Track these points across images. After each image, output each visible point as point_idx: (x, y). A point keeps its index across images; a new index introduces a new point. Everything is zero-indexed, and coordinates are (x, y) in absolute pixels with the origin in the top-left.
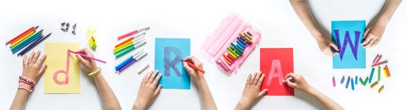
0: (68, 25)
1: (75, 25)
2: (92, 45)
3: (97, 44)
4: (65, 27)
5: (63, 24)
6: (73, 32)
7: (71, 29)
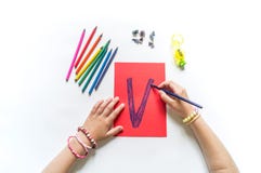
0: (142, 34)
1: (153, 34)
2: (179, 61)
3: (186, 59)
4: (138, 37)
5: (135, 33)
6: (150, 44)
7: (147, 39)
